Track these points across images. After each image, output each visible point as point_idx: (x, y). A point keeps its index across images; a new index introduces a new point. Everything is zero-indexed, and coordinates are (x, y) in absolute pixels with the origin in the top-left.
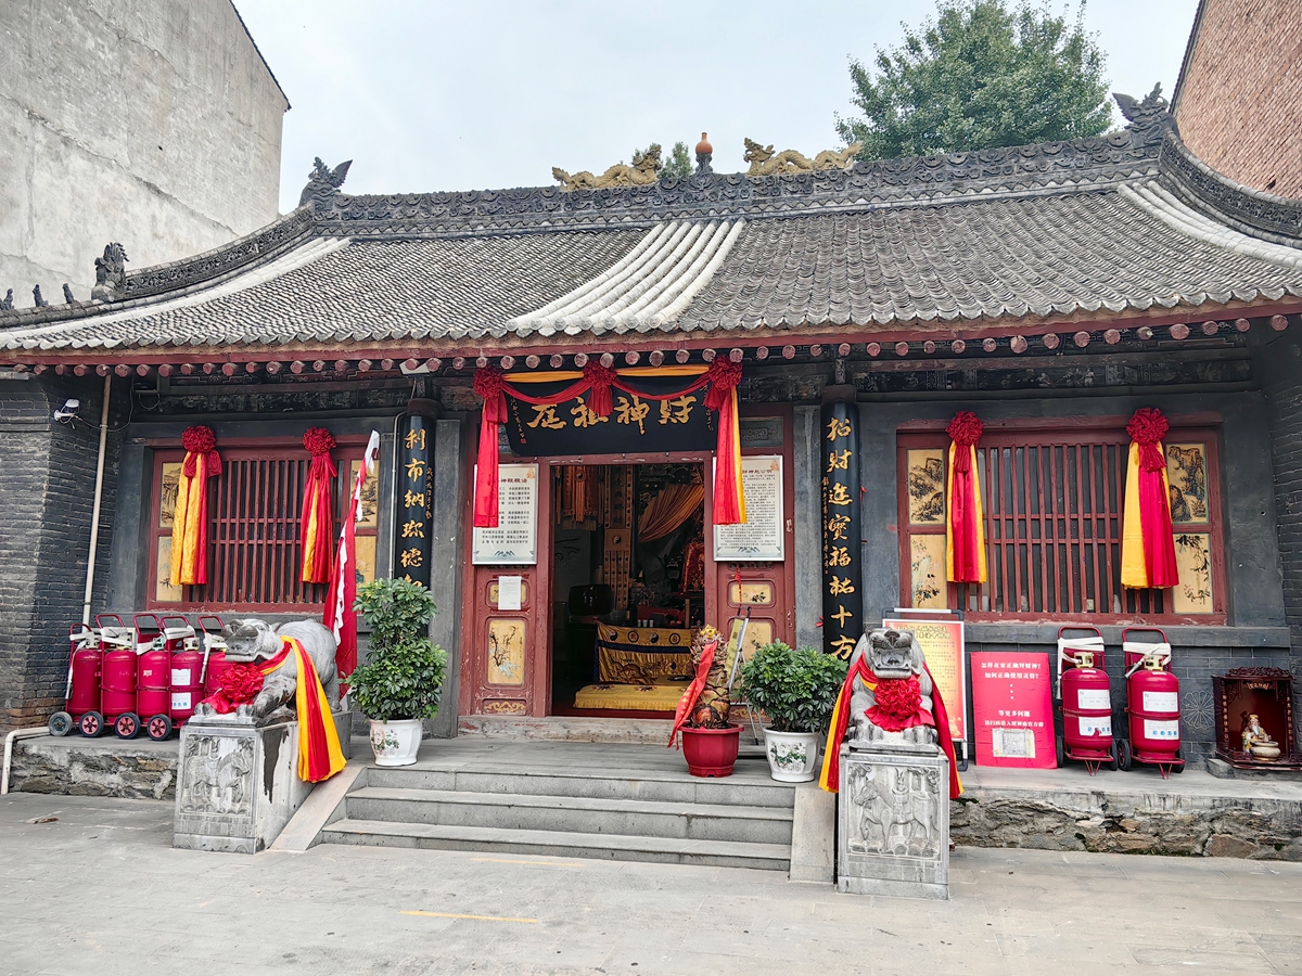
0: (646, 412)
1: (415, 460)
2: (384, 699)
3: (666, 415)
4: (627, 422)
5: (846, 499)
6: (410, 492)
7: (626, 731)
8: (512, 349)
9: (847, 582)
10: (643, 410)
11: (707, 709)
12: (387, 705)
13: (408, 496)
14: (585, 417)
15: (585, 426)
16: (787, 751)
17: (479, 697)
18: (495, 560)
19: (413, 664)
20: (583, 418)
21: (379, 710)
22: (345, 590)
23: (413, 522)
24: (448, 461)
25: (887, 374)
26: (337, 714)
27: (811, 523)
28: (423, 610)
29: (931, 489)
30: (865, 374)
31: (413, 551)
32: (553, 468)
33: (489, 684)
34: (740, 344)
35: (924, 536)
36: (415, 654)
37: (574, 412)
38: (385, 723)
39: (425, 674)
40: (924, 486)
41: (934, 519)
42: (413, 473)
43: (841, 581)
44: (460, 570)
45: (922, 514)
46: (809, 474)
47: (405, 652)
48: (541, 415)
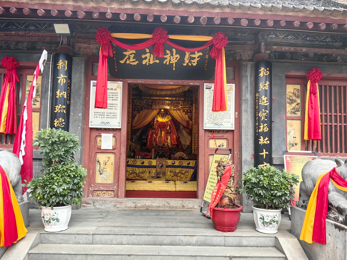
0: (178, 59)
1: (62, 75)
2: (51, 196)
3: (187, 61)
4: (168, 64)
5: (267, 103)
6: (59, 90)
7: (163, 204)
8: (126, 9)
9: (267, 139)
10: (177, 58)
11: (227, 198)
12: (54, 199)
13: (58, 92)
14: (149, 59)
15: (148, 64)
16: (270, 219)
17: (91, 189)
18: (100, 125)
19: (69, 176)
20: (147, 60)
21: (48, 202)
22: (26, 135)
23: (60, 105)
24: (78, 77)
25: (278, 52)
26: (22, 203)
27: (249, 113)
28: (73, 147)
29: (295, 101)
30: (269, 52)
31: (60, 119)
32: (129, 85)
33: (96, 183)
34: (247, 17)
35: (292, 120)
36: (70, 170)
37: (143, 56)
38: (52, 209)
39: (76, 181)
40: (293, 100)
41: (296, 114)
42: (61, 81)
43: (264, 138)
44: (83, 129)
45: (292, 112)
46: (249, 92)
47: (65, 169)
48: (127, 57)
